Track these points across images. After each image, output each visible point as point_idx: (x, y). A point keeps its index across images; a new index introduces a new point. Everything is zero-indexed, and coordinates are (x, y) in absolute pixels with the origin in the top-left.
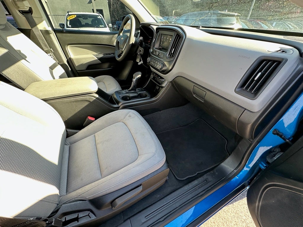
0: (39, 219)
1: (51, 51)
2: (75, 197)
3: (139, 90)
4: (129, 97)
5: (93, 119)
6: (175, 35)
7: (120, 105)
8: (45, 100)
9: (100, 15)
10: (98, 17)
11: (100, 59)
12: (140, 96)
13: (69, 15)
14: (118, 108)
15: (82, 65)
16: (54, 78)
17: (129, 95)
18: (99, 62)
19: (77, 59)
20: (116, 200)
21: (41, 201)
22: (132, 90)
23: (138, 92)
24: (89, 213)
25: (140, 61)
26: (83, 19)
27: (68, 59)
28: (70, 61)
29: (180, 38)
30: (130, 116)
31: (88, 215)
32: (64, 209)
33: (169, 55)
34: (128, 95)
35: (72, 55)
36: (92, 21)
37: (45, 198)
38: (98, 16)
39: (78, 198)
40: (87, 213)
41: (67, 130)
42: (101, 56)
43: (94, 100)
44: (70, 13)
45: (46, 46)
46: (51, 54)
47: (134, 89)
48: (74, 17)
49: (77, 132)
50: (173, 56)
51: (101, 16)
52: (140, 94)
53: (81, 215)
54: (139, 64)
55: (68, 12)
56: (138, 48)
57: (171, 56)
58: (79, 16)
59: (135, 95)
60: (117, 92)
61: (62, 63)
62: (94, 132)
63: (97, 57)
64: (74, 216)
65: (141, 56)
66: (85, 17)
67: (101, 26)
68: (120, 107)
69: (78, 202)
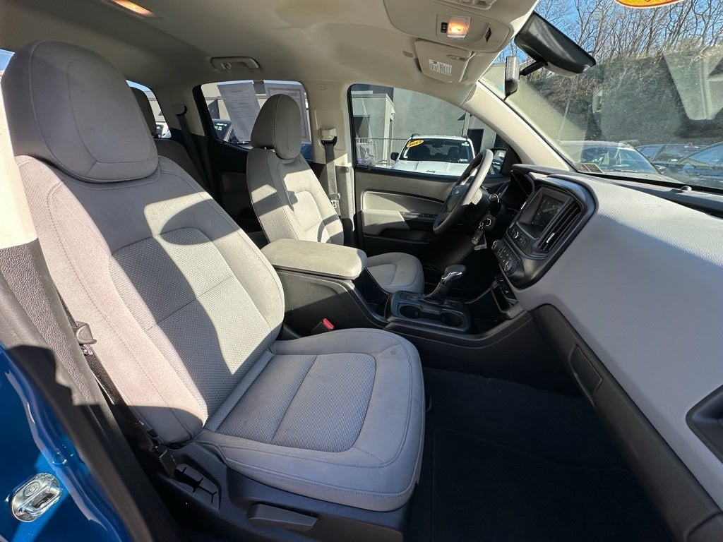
0: (153, 433)
1: (338, 197)
2: (217, 445)
3: (451, 304)
4: (418, 310)
5: (330, 326)
6: (570, 202)
7: (389, 320)
8: (277, 268)
9: (469, 140)
10: (463, 144)
11: (408, 221)
12: (446, 319)
13: (412, 140)
14: (381, 326)
15: (374, 226)
16: (319, 239)
17: (420, 308)
18: (407, 226)
19: (370, 215)
20: (261, 505)
21: (170, 409)
22: (432, 298)
23: (446, 308)
24: (216, 493)
25: (480, 242)
26: (434, 146)
27: (358, 211)
28: (359, 216)
29: (579, 210)
30: (394, 353)
31: (213, 495)
32: (192, 450)
33: (539, 245)
34: (418, 305)
35: (365, 208)
36: (451, 150)
37: (176, 410)
38: (464, 142)
39: (217, 447)
40: (213, 489)
41: (284, 327)
42: (414, 216)
43: (343, 292)
44: (414, 138)
45: (333, 188)
46: (335, 201)
47: (440, 298)
48: (419, 143)
49: (295, 338)
50: (547, 249)
51: (469, 143)
52: (446, 315)
53: (205, 484)
54: (478, 248)
55: (412, 136)
56: (484, 214)
57: (542, 248)
58: (427, 142)
59: (436, 312)
60: (402, 294)
61: (345, 217)
62: (316, 352)
63: (404, 218)
64: (196, 476)
65: (486, 232)
66: (437, 143)
67: (461, 160)
68: (387, 324)
69: (214, 456)
